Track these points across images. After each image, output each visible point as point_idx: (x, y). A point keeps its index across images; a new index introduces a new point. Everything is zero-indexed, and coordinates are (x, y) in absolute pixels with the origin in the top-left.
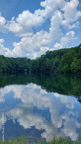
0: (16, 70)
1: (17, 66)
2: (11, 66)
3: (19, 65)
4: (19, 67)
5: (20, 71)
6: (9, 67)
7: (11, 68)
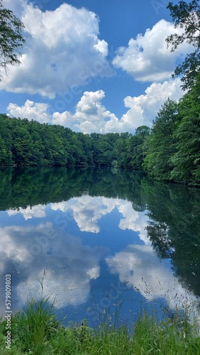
0: (94, 162)
1: (97, 153)
2: (80, 152)
3: (102, 150)
4: (100, 155)
5: (102, 165)
6: (75, 155)
7: (81, 158)
